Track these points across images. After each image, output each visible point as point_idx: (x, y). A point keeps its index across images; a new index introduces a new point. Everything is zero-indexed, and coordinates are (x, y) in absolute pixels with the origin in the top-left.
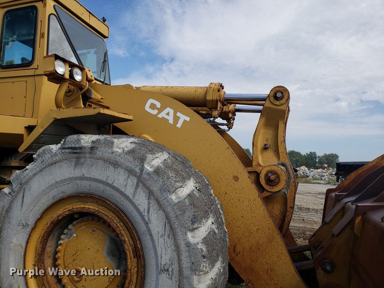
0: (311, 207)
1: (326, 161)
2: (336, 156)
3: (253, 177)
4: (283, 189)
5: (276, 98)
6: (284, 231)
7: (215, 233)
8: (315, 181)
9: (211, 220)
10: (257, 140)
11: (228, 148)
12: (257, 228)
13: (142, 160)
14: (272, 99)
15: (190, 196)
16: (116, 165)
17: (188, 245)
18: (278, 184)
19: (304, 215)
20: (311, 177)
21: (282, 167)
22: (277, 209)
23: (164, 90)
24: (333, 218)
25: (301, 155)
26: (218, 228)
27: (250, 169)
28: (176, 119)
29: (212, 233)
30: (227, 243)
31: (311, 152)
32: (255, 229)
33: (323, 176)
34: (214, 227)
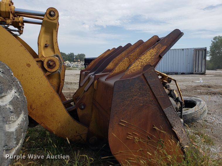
0: (73, 82)
1: (79, 58)
2: (84, 55)
4: (58, 70)
5: (51, 15)
6: (59, 93)
7: (18, 98)
8: (74, 69)
9: (14, 91)
10: (41, 41)
11: (21, 46)
12: (44, 93)
14: (48, 15)
18: (55, 67)
19: (69, 86)
20: (72, 67)
21: (57, 58)
22: (55, 81)
24: (84, 83)
25: (66, 55)
26: (19, 95)
27: (37, 59)
29: (15, 98)
30: (26, 103)
31: (71, 53)
32: (43, 94)
33: (78, 66)
34: (17, 94)
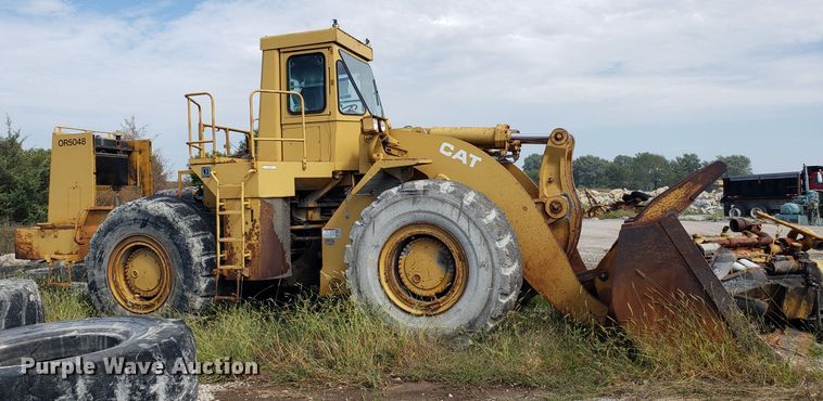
3: (540, 207)
4: (565, 216)
5: (557, 139)
7: (513, 244)
9: (509, 236)
10: (543, 174)
12: (544, 247)
13: (462, 198)
14: (553, 140)
15: (495, 219)
16: (443, 201)
17: (497, 249)
18: (561, 211)
23: (454, 132)
25: (666, 162)
26: (514, 241)
27: (537, 200)
28: (469, 160)
29: (511, 244)
31: (686, 155)
32: (542, 248)
34: (511, 240)
